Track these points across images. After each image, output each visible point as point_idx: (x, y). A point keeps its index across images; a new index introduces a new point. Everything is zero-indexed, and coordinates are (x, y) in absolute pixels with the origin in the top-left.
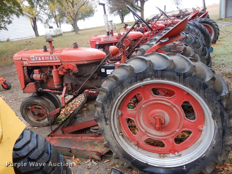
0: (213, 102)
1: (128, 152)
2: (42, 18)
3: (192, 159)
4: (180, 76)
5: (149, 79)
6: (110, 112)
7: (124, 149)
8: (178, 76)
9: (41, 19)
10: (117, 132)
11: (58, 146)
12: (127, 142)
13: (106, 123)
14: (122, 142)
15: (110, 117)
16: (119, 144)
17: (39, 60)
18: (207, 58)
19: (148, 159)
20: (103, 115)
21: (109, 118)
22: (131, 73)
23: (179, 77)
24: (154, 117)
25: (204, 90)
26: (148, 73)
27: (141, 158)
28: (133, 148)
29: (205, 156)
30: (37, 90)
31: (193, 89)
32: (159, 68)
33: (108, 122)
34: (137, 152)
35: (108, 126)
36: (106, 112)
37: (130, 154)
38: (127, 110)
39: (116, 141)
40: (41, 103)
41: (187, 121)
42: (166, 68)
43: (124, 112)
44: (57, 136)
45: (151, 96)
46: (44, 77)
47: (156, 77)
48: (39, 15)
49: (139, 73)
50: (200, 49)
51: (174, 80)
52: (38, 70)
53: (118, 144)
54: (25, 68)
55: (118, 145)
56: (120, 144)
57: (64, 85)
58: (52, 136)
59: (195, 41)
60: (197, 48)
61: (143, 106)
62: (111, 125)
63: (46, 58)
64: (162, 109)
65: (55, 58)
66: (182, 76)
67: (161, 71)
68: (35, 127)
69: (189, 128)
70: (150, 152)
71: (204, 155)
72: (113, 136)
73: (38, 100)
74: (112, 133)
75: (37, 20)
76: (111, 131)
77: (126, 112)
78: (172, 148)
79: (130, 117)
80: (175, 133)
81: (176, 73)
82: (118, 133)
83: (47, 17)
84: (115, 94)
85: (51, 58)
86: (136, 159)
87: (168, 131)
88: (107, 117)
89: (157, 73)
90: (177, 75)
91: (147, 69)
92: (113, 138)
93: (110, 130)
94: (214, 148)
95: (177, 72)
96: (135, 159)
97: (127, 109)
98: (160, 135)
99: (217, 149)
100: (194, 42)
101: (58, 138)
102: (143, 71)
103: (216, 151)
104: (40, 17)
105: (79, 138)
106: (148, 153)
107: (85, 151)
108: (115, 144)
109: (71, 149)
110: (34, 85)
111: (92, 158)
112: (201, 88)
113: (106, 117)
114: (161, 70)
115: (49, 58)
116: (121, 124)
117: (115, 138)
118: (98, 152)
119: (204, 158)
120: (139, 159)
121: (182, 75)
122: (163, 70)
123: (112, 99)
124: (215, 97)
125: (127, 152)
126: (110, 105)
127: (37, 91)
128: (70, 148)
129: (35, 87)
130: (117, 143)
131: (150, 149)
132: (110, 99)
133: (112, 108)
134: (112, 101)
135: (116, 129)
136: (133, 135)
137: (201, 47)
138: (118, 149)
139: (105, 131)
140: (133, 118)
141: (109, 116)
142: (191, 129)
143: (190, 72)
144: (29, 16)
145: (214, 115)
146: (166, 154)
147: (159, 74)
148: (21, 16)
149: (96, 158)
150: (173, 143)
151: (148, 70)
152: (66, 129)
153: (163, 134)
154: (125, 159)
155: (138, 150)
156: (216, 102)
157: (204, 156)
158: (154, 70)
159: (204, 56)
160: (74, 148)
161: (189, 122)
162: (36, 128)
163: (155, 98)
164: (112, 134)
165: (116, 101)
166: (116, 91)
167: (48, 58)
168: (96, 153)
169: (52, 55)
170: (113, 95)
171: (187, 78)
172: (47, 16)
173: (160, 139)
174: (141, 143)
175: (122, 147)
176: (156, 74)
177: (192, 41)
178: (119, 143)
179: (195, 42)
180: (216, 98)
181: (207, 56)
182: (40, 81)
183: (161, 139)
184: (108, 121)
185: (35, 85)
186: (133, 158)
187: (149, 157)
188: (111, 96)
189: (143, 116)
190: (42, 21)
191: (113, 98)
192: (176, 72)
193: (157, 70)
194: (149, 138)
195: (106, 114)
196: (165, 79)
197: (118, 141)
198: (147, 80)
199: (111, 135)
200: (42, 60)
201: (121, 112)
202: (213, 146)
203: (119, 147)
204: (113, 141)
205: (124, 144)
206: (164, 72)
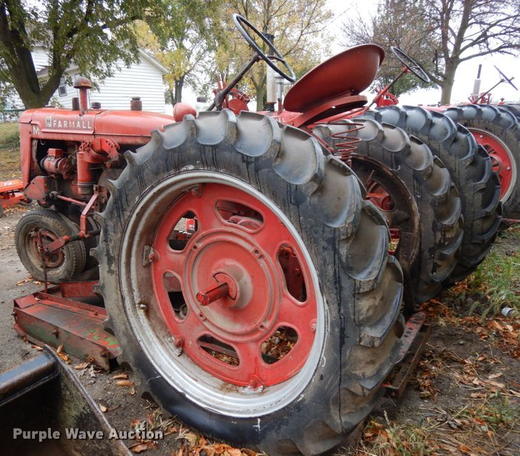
0: (316, 242)
1: (149, 353)
2: (196, 81)
3: (279, 405)
4: (248, 163)
5: (191, 167)
6: (119, 243)
7: (141, 343)
8: (245, 164)
9: (194, 83)
10: (132, 299)
11: (39, 317)
12: (154, 330)
13: (109, 268)
14: (141, 327)
15: (119, 255)
16: (131, 328)
17: (59, 126)
18: (483, 186)
19: (191, 386)
20: (105, 246)
21: (116, 257)
22: (158, 148)
23: (247, 168)
24: (214, 277)
25: (298, 207)
26: (188, 151)
27: (172, 377)
28: (167, 350)
29: (304, 400)
30: (48, 193)
31: (276, 203)
32: (209, 140)
33: (113, 267)
34: (171, 361)
35: (114, 276)
36: (111, 241)
37: (152, 362)
38: (167, 252)
39: (126, 319)
40: (54, 227)
41: (288, 302)
42: (221, 142)
43: (161, 253)
44: (51, 300)
45: (216, 220)
46: (64, 166)
47: (203, 164)
48: (192, 72)
49: (170, 150)
50: (466, 161)
51: (238, 174)
52: (54, 150)
53: (129, 328)
54: (35, 142)
55: (130, 330)
56: (135, 329)
57: (94, 189)
58: (42, 298)
59: (454, 135)
60: (455, 156)
61: (200, 245)
62: (119, 276)
63: (70, 122)
64: (238, 260)
65: (86, 125)
66: (253, 165)
67: (211, 148)
68: (37, 280)
69: (292, 323)
70: (205, 373)
71: (303, 395)
72: (121, 304)
73: (49, 219)
74: (120, 296)
75: (184, 84)
76: (119, 292)
77: (165, 254)
78: (253, 372)
79: (172, 270)
80: (262, 330)
81: (240, 156)
82: (137, 302)
83: (208, 79)
84: (129, 198)
85: (78, 125)
86: (162, 378)
87: (249, 322)
88: (112, 255)
89: (204, 153)
90: (243, 161)
91: (186, 141)
92: (120, 310)
93: (117, 289)
94: (322, 378)
95: (242, 154)
96: (160, 375)
97: (166, 248)
98: (230, 331)
99: (329, 382)
100: (449, 139)
101: (50, 304)
102: (179, 145)
103: (327, 387)
104: (192, 78)
105: (92, 314)
106: (201, 374)
107: (82, 339)
108: (123, 327)
109: (59, 330)
110: (43, 181)
111: (94, 362)
112: (291, 202)
113: (111, 252)
114: (211, 146)
115: (76, 123)
116: (154, 285)
117: (125, 311)
118: (105, 349)
119: (301, 406)
120: (170, 378)
121: (252, 162)
122: (214, 147)
123: (124, 210)
124: (322, 229)
125: (147, 353)
126: (119, 224)
127: (46, 197)
128: (57, 327)
129: (46, 188)
130: (128, 324)
131: (207, 364)
132: (118, 209)
133: (124, 232)
134: (123, 215)
135: (131, 291)
136: (174, 320)
137: (469, 155)
138: (128, 341)
139: (106, 287)
140: (178, 273)
141: (116, 252)
142: (296, 325)
143: (268, 156)
144: (162, 71)
145: (322, 282)
146: (240, 386)
147: (209, 154)
148: (133, 65)
149: (100, 365)
150: (256, 359)
151: (188, 144)
152: (70, 286)
153: (238, 328)
154: (138, 370)
155: (179, 359)
156: (324, 244)
157: (301, 399)
158: (199, 144)
159: (474, 182)
160: (66, 328)
161: (293, 305)
162: (37, 282)
163: (223, 228)
164: (120, 299)
165: (130, 217)
166: (130, 190)
167: (73, 123)
168: (100, 350)
169: (82, 118)
170: (124, 200)
171: (263, 170)
172: (208, 76)
173: (229, 341)
174: (191, 343)
175: (139, 338)
176: (203, 155)
177: (446, 136)
178: (133, 325)
179: (453, 139)
180: (324, 232)
181: (482, 181)
182: (56, 175)
183: (232, 342)
184: (113, 265)
185: (46, 182)
186: (157, 371)
187: (196, 380)
188: (121, 201)
189: (198, 273)
190: (195, 87)
191: (124, 207)
192: (239, 153)
193: (204, 146)
194: (207, 332)
195: (111, 245)
196: (222, 171)
197: (132, 320)
198: (187, 170)
199: (118, 300)
200: (63, 128)
201: (155, 252)
202: (322, 373)
203: (130, 335)
204: (120, 317)
205: (144, 333)
206: (217, 150)
